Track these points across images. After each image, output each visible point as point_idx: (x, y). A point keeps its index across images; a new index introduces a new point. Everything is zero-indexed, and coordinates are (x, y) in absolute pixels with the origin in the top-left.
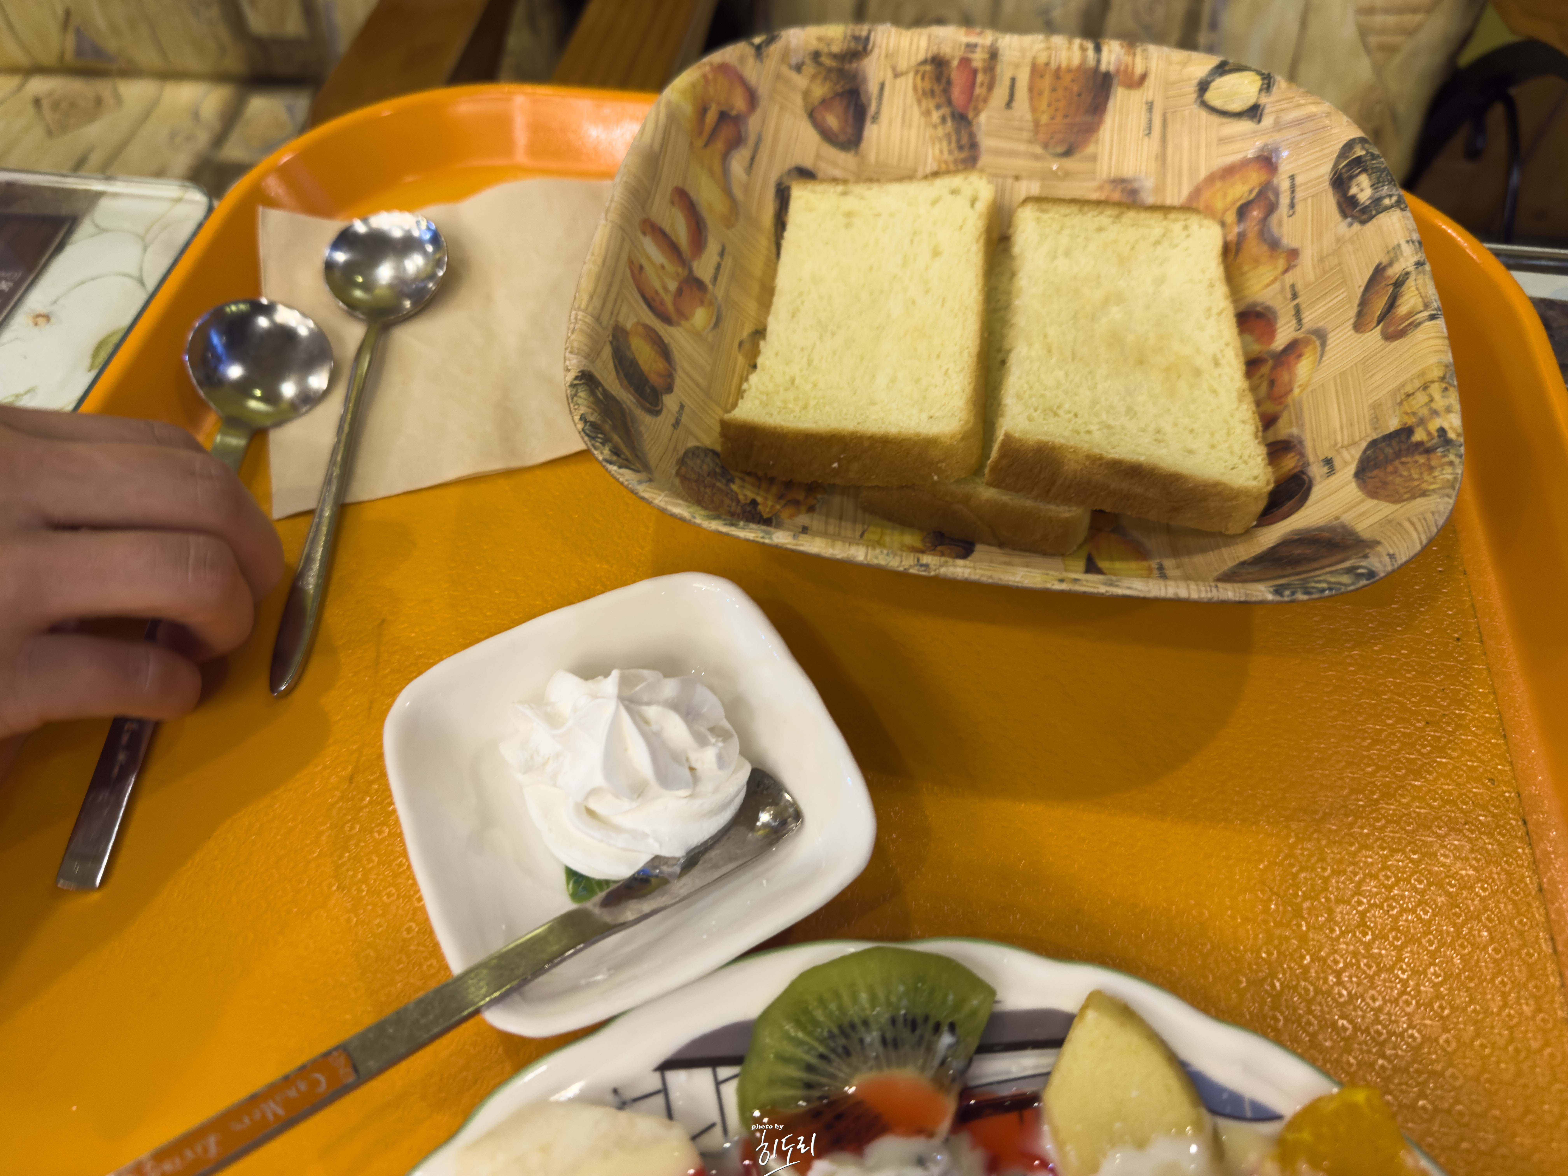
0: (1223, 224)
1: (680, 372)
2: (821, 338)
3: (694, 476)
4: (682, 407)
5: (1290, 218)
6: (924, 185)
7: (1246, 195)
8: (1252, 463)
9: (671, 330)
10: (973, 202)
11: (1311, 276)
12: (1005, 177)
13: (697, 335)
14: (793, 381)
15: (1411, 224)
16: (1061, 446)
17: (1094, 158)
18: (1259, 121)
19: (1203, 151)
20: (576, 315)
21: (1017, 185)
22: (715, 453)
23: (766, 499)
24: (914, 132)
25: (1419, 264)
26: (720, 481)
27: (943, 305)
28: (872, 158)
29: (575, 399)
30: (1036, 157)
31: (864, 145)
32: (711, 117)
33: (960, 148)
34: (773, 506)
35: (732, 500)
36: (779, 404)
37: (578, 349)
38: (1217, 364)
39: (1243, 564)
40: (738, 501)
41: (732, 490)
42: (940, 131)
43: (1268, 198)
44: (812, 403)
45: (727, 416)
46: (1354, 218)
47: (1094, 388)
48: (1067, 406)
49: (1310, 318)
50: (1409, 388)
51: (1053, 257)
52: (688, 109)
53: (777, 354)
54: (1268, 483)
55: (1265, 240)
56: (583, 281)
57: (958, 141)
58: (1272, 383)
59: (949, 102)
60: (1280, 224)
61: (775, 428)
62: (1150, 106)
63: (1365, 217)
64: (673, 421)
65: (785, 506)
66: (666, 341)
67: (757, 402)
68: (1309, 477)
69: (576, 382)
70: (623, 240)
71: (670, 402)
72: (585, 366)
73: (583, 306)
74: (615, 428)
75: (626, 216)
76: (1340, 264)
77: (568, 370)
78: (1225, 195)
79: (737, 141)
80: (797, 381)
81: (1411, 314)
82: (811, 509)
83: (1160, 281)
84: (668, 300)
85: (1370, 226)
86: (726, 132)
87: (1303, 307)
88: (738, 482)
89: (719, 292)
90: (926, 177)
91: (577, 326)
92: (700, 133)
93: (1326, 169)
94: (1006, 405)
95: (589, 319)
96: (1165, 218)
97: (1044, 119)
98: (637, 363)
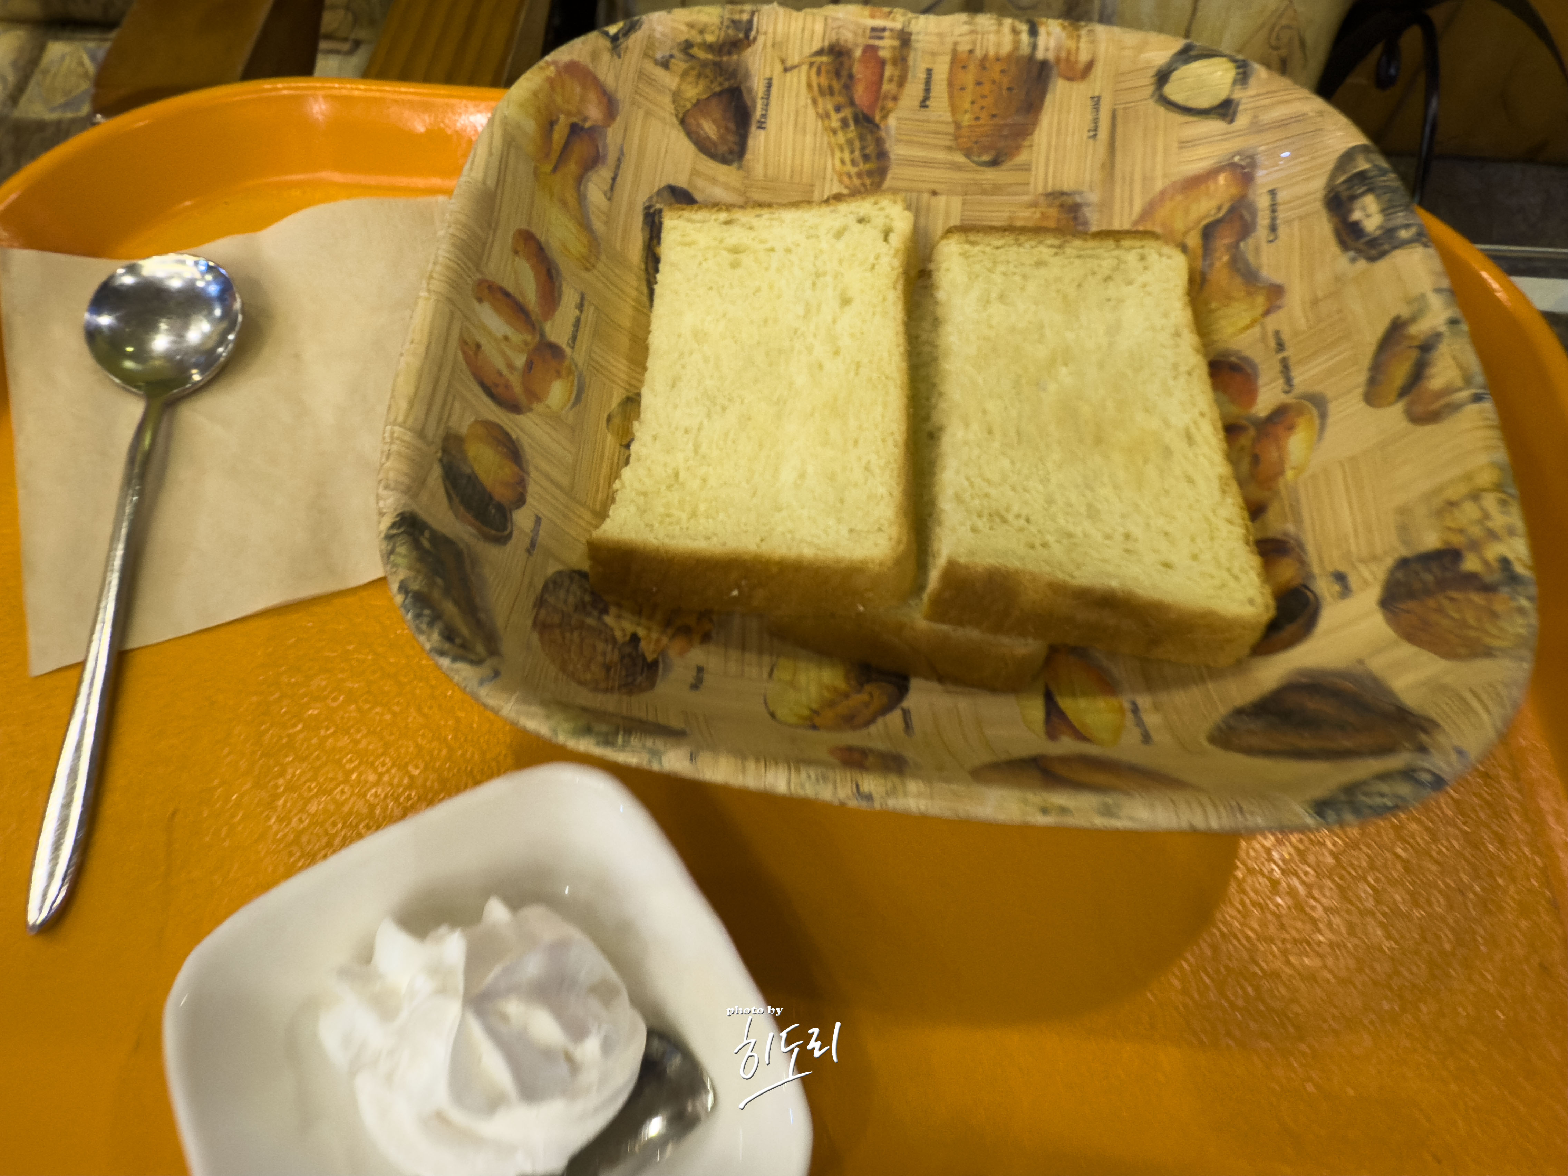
0: (1184, 249)
1: (533, 473)
2: (709, 415)
3: (556, 619)
4: (538, 520)
5: (1270, 245)
6: (825, 209)
7: (1213, 212)
8: (1244, 579)
9: (522, 419)
10: (886, 234)
11: (1302, 323)
12: (920, 192)
13: (555, 418)
14: (677, 475)
15: (1437, 264)
16: (1017, 572)
17: (1026, 168)
18: (1232, 121)
19: (1160, 158)
20: (392, 433)
21: (934, 200)
22: (583, 575)
23: (649, 629)
24: (809, 139)
25: (1453, 322)
26: (589, 614)
27: (857, 374)
28: (758, 170)
29: (392, 557)
30: (958, 167)
31: (748, 156)
32: (560, 134)
33: (866, 158)
34: (658, 641)
35: (606, 641)
36: (662, 510)
37: (396, 482)
38: (1190, 439)
39: (1239, 712)
40: (614, 640)
41: (606, 625)
42: (841, 138)
43: (1242, 217)
44: (702, 507)
45: (597, 534)
46: (1359, 251)
47: (1045, 480)
48: (1016, 508)
49: (1302, 378)
50: (1451, 494)
51: (986, 302)
52: (530, 126)
53: (655, 438)
54: (1267, 607)
55: (1238, 270)
56: (401, 379)
57: (863, 148)
58: (1256, 459)
59: (852, 103)
60: (1257, 250)
61: (658, 549)
62: (1096, 101)
63: (1373, 252)
64: (527, 541)
65: (673, 637)
66: (514, 437)
67: (633, 509)
68: (1315, 595)
69: (394, 531)
70: (452, 314)
71: (522, 519)
72: (405, 505)
73: (401, 419)
74: (447, 591)
75: (454, 285)
76: (1340, 311)
77: (382, 514)
78: (1187, 211)
79: (594, 161)
80: (682, 475)
81: (1448, 390)
82: (706, 638)
83: (1114, 329)
84: (515, 380)
85: (1382, 265)
86: (580, 149)
87: (1292, 362)
88: (613, 610)
89: (578, 356)
90: (827, 201)
91: (394, 448)
92: (547, 155)
93: (1318, 184)
94: (942, 510)
95: (408, 436)
96: (1118, 247)
97: (966, 119)
98: (477, 478)
